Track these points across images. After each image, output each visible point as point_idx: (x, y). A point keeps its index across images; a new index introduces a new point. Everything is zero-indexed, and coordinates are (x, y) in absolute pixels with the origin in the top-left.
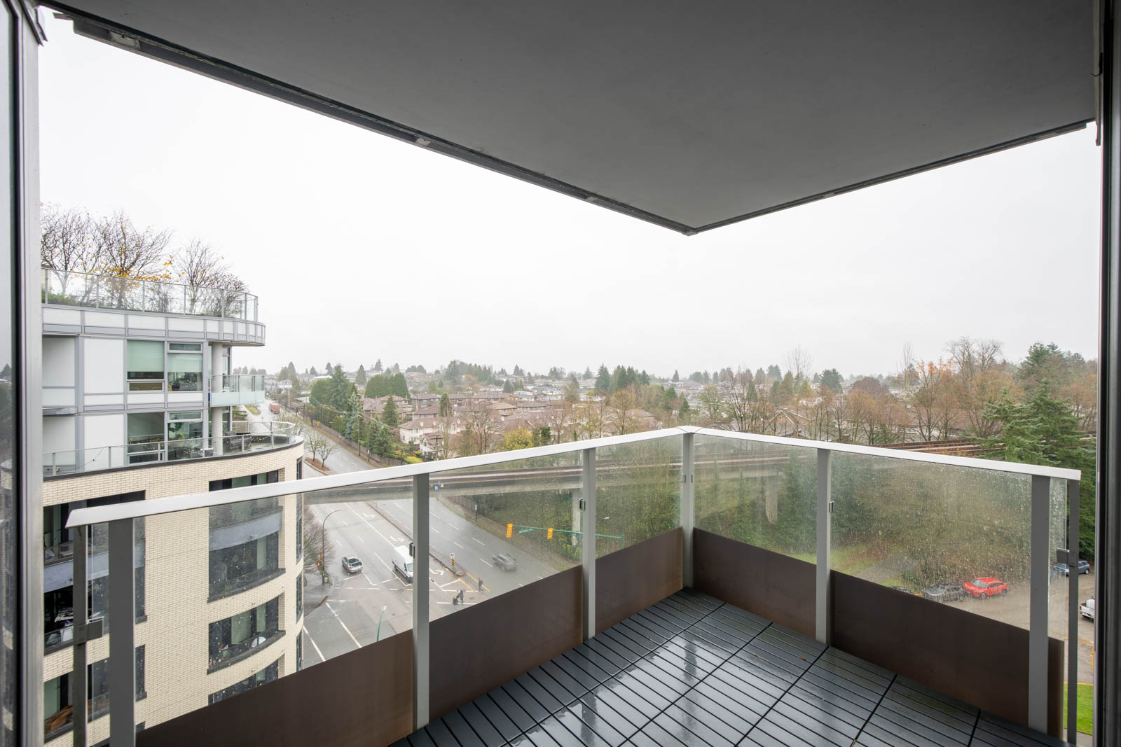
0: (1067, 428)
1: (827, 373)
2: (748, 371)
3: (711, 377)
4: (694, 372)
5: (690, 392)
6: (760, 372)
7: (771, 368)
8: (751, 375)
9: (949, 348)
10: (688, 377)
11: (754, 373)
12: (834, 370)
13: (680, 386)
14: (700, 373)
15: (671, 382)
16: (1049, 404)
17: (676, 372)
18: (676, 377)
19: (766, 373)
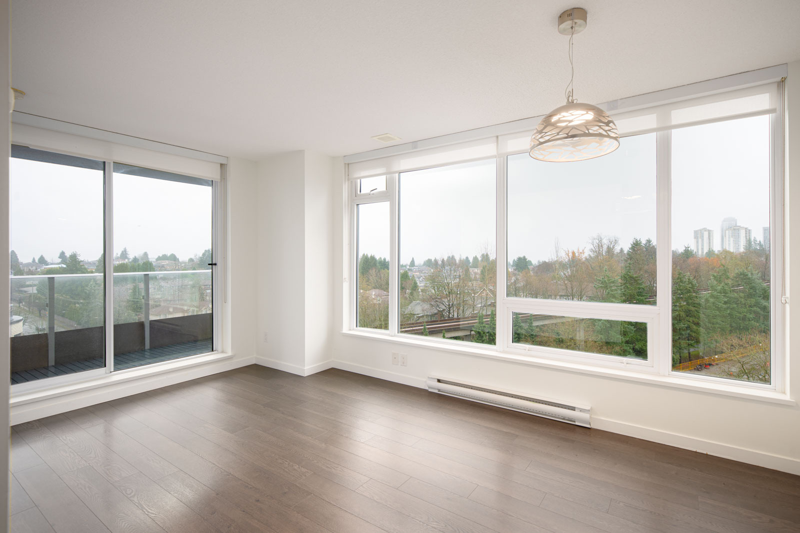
0: (641, 292)
1: (519, 259)
2: (467, 258)
3: (440, 262)
4: (427, 259)
5: (422, 275)
6: (475, 259)
7: (483, 255)
8: (469, 261)
9: (590, 241)
10: (422, 263)
11: (471, 260)
12: (524, 257)
13: (415, 270)
14: (431, 260)
15: (408, 267)
16: (631, 277)
17: (413, 259)
18: (413, 263)
19: (480, 259)
